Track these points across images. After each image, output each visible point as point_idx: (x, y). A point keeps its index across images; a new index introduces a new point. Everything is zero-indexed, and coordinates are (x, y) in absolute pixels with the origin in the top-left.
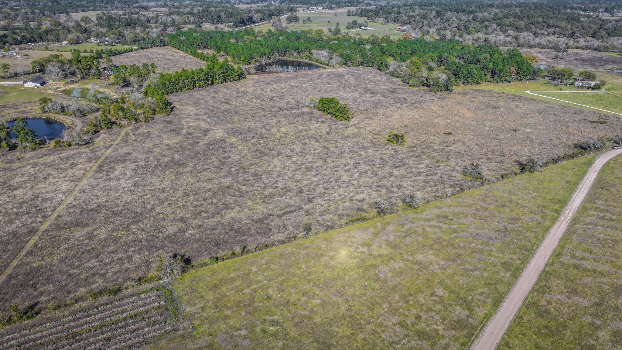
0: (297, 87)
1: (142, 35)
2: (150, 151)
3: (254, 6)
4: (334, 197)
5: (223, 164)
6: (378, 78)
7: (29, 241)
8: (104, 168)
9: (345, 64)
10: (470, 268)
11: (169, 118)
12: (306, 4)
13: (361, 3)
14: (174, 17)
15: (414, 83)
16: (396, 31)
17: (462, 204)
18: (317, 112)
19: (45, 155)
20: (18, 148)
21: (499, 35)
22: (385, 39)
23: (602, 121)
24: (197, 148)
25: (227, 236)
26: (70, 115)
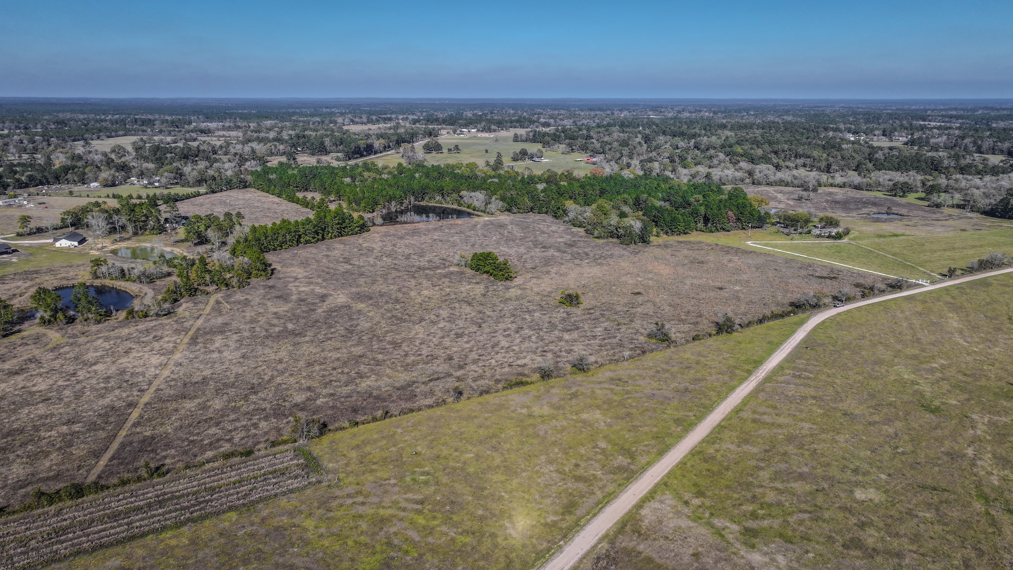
0: (441, 241)
1: (211, 172)
2: (253, 321)
3: (374, 127)
4: (490, 363)
5: (351, 332)
6: (554, 228)
7: (131, 413)
8: (199, 341)
9: (509, 210)
10: (639, 424)
11: (271, 282)
12: (452, 124)
13: (534, 122)
14: (254, 145)
15: (600, 233)
16: (583, 164)
17: (641, 366)
18: (469, 272)
19: (117, 328)
20: (78, 321)
21: (728, 169)
22: (566, 176)
23: (833, 276)
24: (314, 316)
25: (365, 403)
26: (134, 281)
